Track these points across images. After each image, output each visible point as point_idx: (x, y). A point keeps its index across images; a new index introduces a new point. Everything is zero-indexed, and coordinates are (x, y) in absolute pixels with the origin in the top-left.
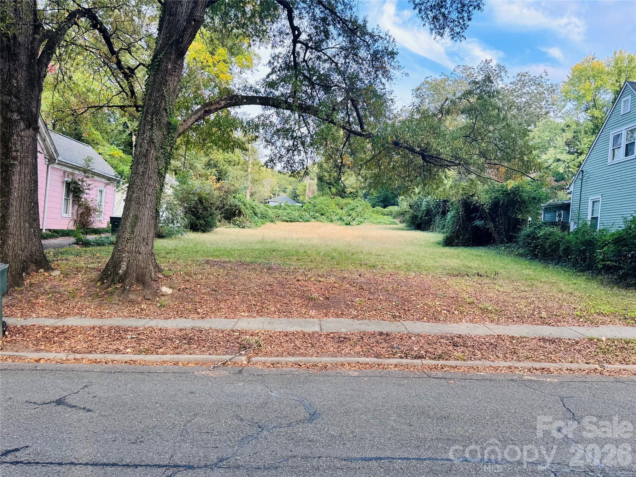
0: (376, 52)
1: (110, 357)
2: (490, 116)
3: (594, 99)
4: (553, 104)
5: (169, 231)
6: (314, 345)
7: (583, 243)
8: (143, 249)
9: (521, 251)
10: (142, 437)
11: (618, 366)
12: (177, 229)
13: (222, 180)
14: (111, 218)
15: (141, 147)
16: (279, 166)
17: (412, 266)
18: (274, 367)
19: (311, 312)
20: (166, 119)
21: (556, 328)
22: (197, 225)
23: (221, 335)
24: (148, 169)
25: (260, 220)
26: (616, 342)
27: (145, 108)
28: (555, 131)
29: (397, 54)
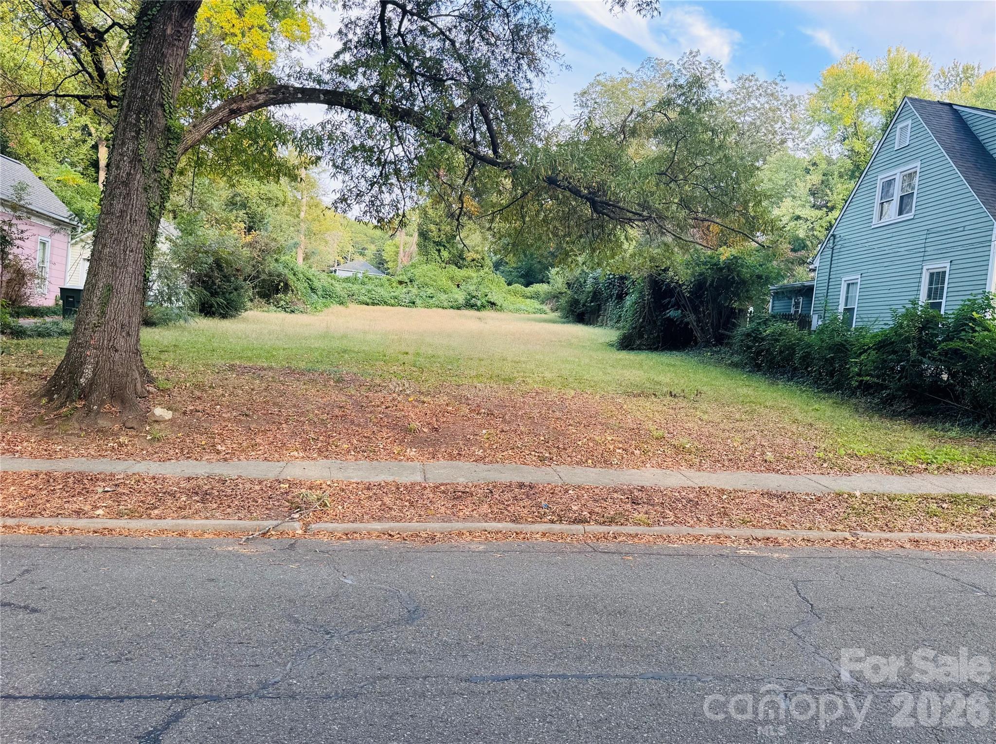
0: (518, 28)
1: (67, 523)
2: (699, 142)
3: (855, 123)
4: (793, 129)
5: (164, 315)
6: (414, 504)
7: (830, 349)
8: (121, 343)
9: (736, 358)
10: (129, 652)
11: (877, 534)
12: (177, 311)
13: (255, 231)
14: (62, 289)
15: (118, 168)
16: (357, 210)
17: (571, 380)
18: (348, 539)
19: (408, 450)
20: (163, 122)
21: (787, 477)
22: (212, 306)
23: (257, 488)
24: (130, 206)
25: (321, 300)
26: (875, 498)
27: (126, 101)
28: (795, 172)
29: (551, 32)
